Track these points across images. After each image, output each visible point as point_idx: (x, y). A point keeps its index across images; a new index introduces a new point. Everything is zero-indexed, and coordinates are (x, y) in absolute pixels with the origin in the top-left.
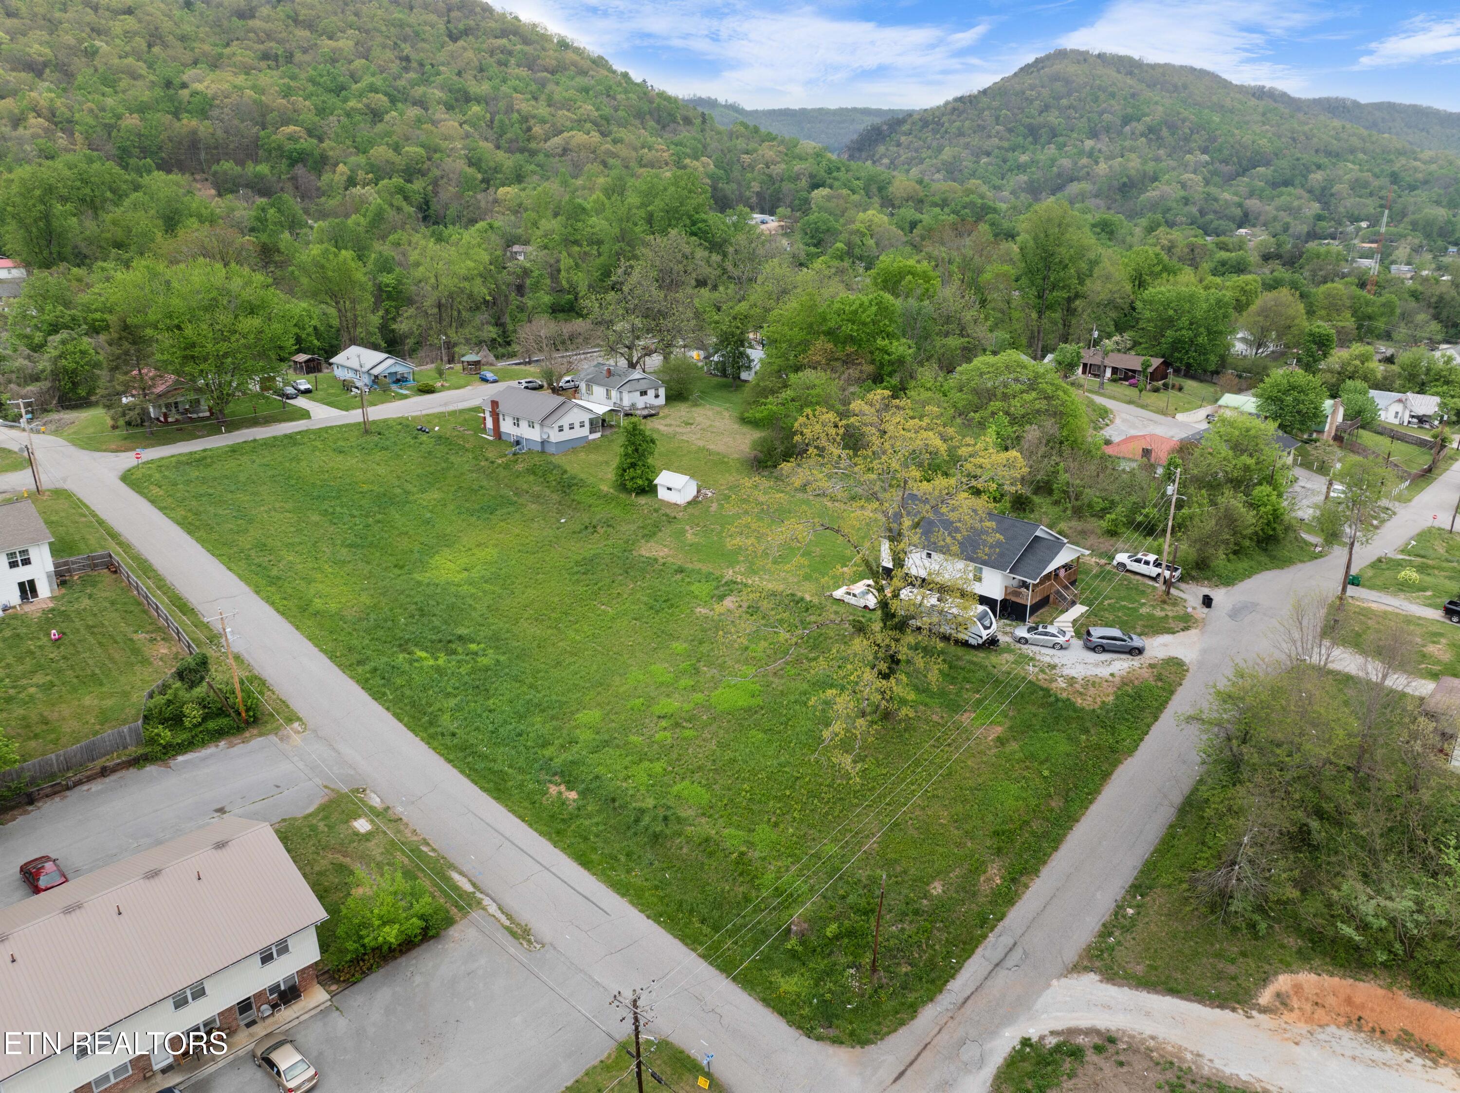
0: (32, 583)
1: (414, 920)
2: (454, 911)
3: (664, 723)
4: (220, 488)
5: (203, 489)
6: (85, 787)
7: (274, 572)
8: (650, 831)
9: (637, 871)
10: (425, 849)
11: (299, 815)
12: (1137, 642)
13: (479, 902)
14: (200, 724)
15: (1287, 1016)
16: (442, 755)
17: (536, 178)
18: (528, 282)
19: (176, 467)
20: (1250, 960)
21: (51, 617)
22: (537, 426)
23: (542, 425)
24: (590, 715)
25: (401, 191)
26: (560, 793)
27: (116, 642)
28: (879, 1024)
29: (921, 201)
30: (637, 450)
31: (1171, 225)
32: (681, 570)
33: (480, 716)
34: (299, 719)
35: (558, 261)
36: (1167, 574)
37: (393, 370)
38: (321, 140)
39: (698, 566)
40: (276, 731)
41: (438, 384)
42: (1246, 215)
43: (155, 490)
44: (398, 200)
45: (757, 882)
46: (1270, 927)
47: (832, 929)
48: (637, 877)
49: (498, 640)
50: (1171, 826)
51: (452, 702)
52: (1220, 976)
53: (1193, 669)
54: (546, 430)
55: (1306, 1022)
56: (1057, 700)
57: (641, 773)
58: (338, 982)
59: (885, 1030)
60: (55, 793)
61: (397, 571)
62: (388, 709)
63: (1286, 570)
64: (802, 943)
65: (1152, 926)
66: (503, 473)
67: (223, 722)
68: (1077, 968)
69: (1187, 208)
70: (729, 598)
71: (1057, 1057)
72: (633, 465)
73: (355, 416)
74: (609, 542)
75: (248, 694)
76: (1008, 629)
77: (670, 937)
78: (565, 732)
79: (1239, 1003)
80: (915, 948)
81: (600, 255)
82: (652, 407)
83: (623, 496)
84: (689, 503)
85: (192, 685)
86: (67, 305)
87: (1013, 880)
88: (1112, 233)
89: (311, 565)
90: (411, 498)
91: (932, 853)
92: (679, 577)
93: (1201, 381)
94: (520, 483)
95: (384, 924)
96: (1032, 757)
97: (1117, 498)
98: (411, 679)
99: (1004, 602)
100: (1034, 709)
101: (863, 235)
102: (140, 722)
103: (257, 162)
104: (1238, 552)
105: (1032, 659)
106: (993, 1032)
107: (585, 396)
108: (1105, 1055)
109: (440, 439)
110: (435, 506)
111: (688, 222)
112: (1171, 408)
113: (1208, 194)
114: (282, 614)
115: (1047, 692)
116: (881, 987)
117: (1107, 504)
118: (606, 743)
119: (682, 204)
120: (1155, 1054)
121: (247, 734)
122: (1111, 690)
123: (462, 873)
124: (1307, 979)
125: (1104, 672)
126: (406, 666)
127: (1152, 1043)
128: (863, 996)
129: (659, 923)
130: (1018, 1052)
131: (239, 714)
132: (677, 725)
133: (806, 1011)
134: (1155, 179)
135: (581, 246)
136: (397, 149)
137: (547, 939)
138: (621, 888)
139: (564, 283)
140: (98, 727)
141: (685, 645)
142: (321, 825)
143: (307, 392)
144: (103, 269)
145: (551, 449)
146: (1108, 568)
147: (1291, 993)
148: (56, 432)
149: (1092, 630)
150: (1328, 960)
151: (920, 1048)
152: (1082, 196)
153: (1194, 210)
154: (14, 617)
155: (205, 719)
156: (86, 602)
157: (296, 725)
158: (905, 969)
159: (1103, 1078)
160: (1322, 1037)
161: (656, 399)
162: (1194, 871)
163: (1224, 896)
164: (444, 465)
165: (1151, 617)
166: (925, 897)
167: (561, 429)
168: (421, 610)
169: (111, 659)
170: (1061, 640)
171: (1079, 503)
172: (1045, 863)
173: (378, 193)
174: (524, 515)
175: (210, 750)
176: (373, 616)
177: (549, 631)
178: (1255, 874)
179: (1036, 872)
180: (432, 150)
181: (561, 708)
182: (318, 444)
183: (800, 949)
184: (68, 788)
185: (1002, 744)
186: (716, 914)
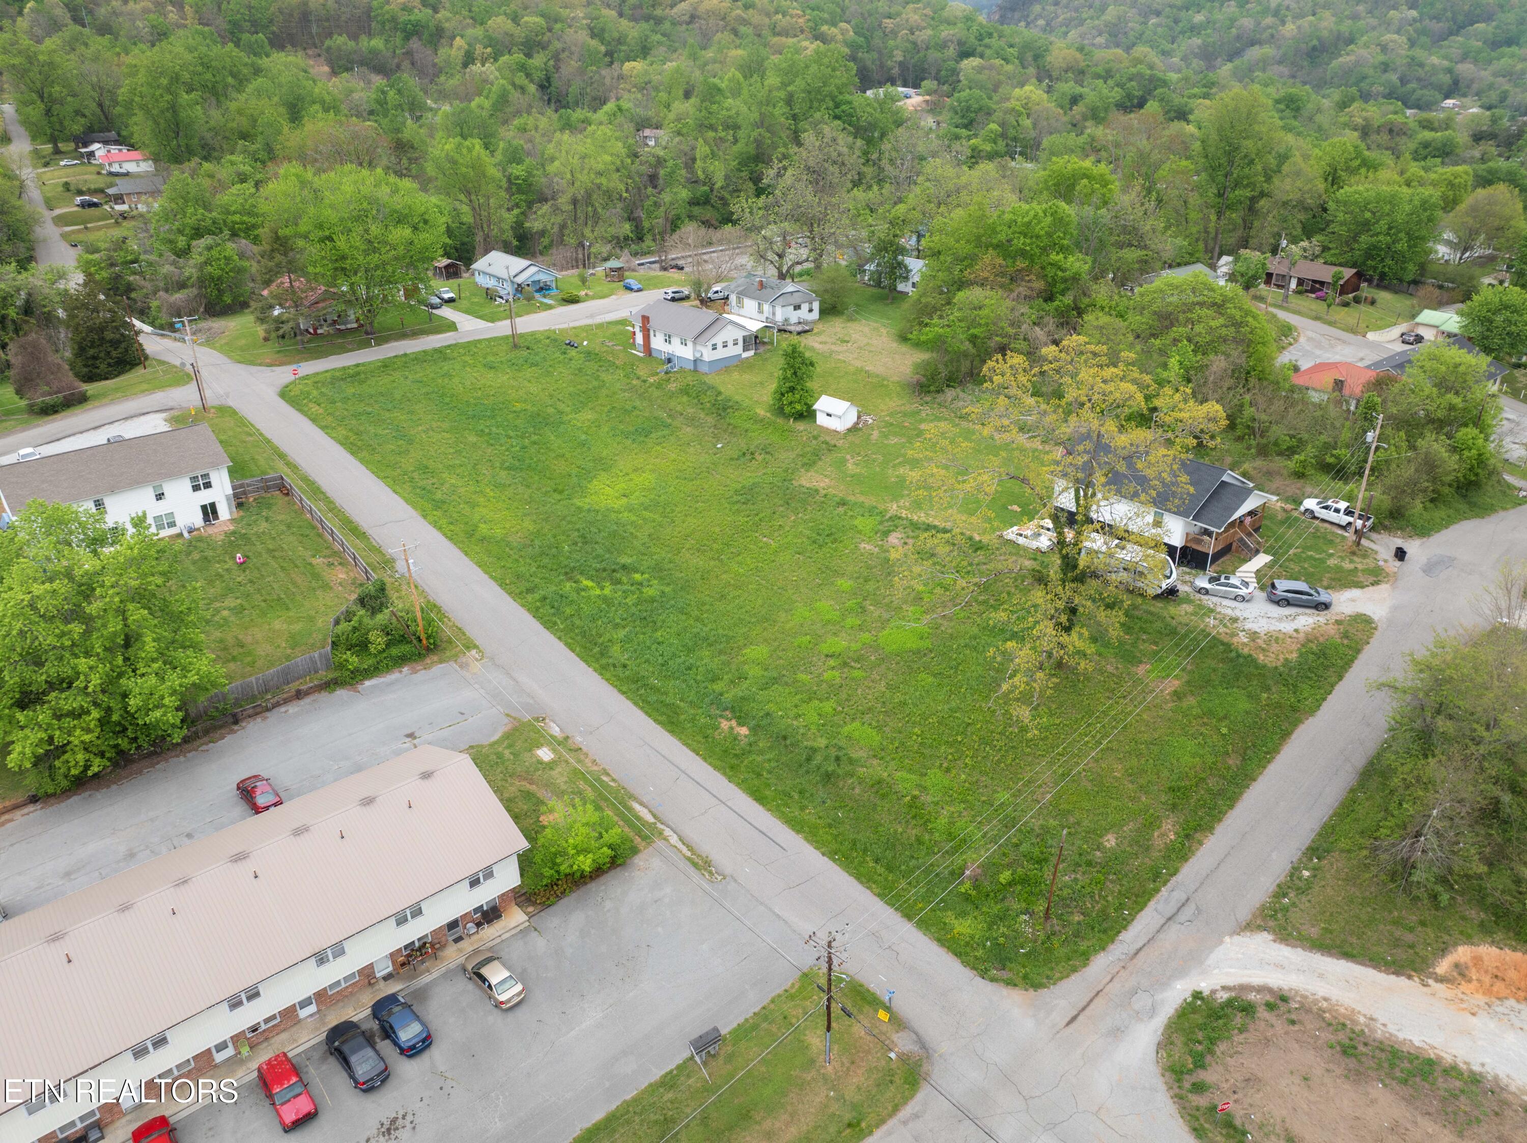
0: (213, 505)
1: (605, 849)
2: (637, 840)
3: (832, 662)
4: (376, 407)
5: (361, 408)
6: (283, 709)
7: (439, 495)
8: (822, 770)
9: (810, 809)
10: (605, 778)
11: (486, 742)
12: (1324, 597)
13: (661, 833)
14: (384, 650)
15: (1464, 986)
16: (616, 686)
17: (662, 49)
18: (662, 172)
19: (332, 383)
20: (1429, 930)
21: (235, 540)
22: (690, 344)
23: (695, 343)
24: (757, 652)
25: (522, 68)
26: (732, 728)
27: (297, 566)
28: (1052, 969)
29: (1082, 72)
30: (795, 373)
31: (1365, 97)
32: (843, 503)
33: (649, 648)
34: (476, 647)
35: (693, 148)
36: (1359, 523)
37: (536, 278)
38: (436, 10)
39: (861, 499)
40: (455, 658)
41: (582, 293)
42: (1456, 83)
43: (315, 408)
44: (521, 79)
45: (930, 826)
46: (1453, 898)
47: (1005, 876)
48: (810, 814)
49: (661, 570)
50: (1352, 790)
51: (621, 633)
52: (1396, 943)
53: (1382, 626)
54: (699, 348)
55: (1484, 994)
56: (1239, 656)
57: (811, 712)
58: (534, 904)
59: (1058, 975)
60: (257, 714)
61: (557, 496)
62: (560, 638)
63: (1487, 519)
64: (976, 887)
65: (1329, 890)
66: (656, 393)
67: (405, 648)
68: (1250, 927)
69: (1387, 76)
70: (894, 534)
71: (1228, 1011)
72: (792, 389)
73: (502, 328)
74: (769, 471)
75: (430, 622)
76: (1187, 578)
77: (846, 874)
78: (734, 667)
79: (1415, 970)
80: (1088, 899)
81: (736, 141)
82: (806, 323)
83: (780, 421)
84: (849, 430)
85: (374, 611)
86: (207, 207)
87: (1187, 836)
88: (1298, 109)
89: (473, 488)
90: (565, 418)
91: (1106, 806)
92: (841, 510)
93: (1396, 292)
94: (673, 404)
95: (579, 853)
96: (1210, 713)
97: (1305, 436)
98: (580, 609)
99: (1184, 549)
100: (1213, 664)
101: (1019, 114)
102: (329, 648)
103: (370, 35)
104: (1436, 500)
105: (1212, 611)
106: (1164, 983)
107: (735, 309)
108: (1276, 1012)
109: (589, 355)
110: (590, 427)
111: (831, 104)
112: (1362, 325)
113: (1413, 59)
114: (450, 539)
115: (1228, 647)
116: (1054, 934)
117: (1294, 442)
118: (775, 680)
119: (825, 85)
120: (1327, 1015)
121: (428, 661)
122: (1295, 647)
123: (642, 804)
124: (1488, 952)
125: (1287, 627)
126: (574, 596)
127: (1325, 1004)
128: (1035, 941)
129: (834, 860)
130: (1189, 1004)
131: (420, 640)
132: (845, 664)
133: (980, 953)
134: (1351, 41)
135: (716, 131)
136: (515, 19)
137: (728, 870)
138: (796, 825)
139: (700, 173)
140: (289, 651)
141: (850, 583)
142: (507, 753)
143: (451, 301)
144: (233, 163)
145: (704, 368)
146: (1295, 514)
147: (1470, 964)
148: (209, 342)
149: (1277, 582)
150: (1511, 934)
151: (1092, 994)
152: (1264, 64)
153: (1394, 78)
154: (200, 539)
155: (388, 645)
156: (263, 526)
157: (474, 652)
158: (1077, 918)
159: (1274, 1035)
160: (1500, 1009)
161: (809, 313)
162: (1376, 839)
163: (1408, 866)
164: (595, 383)
165: (1339, 569)
166: (1098, 849)
167: (714, 347)
168: (583, 537)
169: (294, 583)
170: (1244, 591)
171: (1264, 441)
172: (1220, 820)
173: (498, 70)
174: (679, 439)
175: (394, 676)
176: (537, 542)
177: (712, 563)
178: (1440, 846)
179: (1211, 829)
180: (552, 19)
181: (728, 642)
182: (467, 358)
183: (974, 893)
184: (268, 710)
185: (1179, 698)
186: (889, 854)
